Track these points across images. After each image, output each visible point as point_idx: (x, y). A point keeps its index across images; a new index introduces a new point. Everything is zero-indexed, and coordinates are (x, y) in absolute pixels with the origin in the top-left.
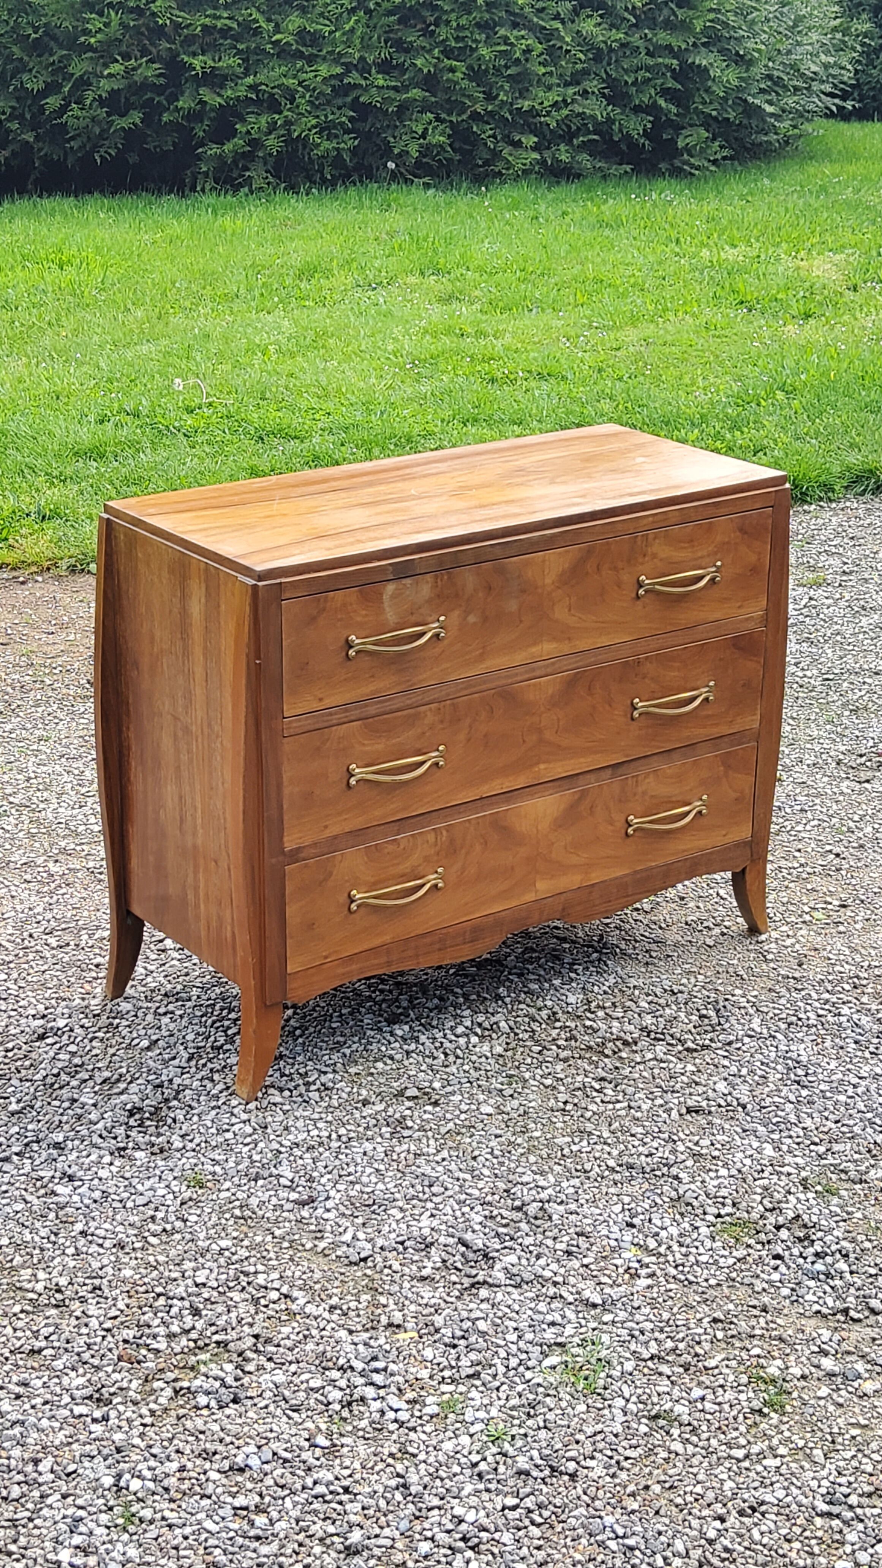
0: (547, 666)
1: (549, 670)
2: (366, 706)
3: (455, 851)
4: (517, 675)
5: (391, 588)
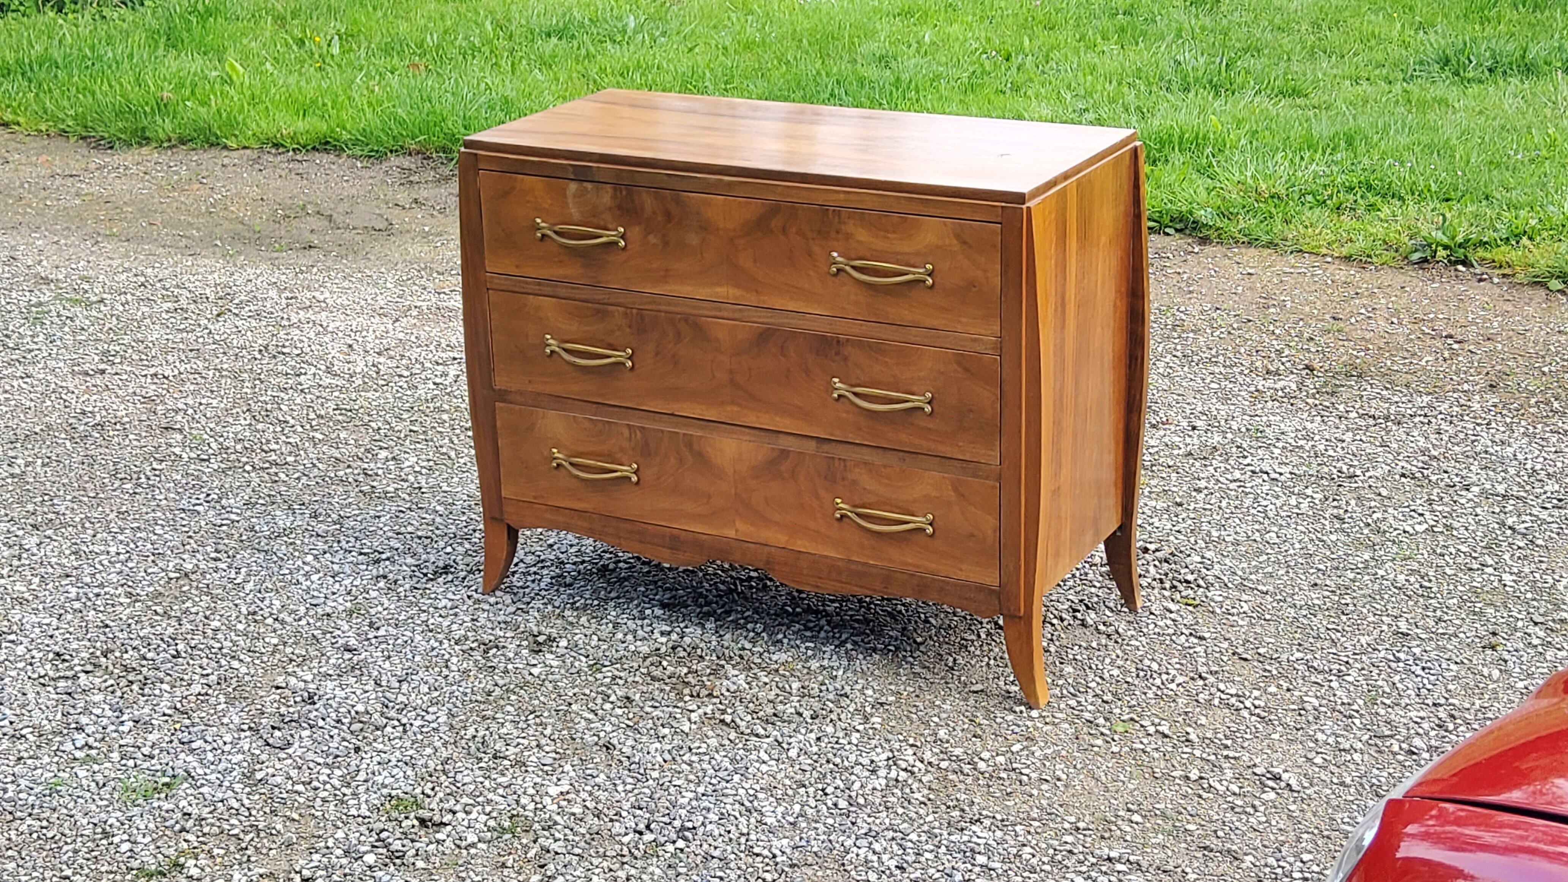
0: (734, 311)
1: (737, 315)
2: (556, 286)
3: (649, 455)
4: (703, 308)
5: (573, 186)
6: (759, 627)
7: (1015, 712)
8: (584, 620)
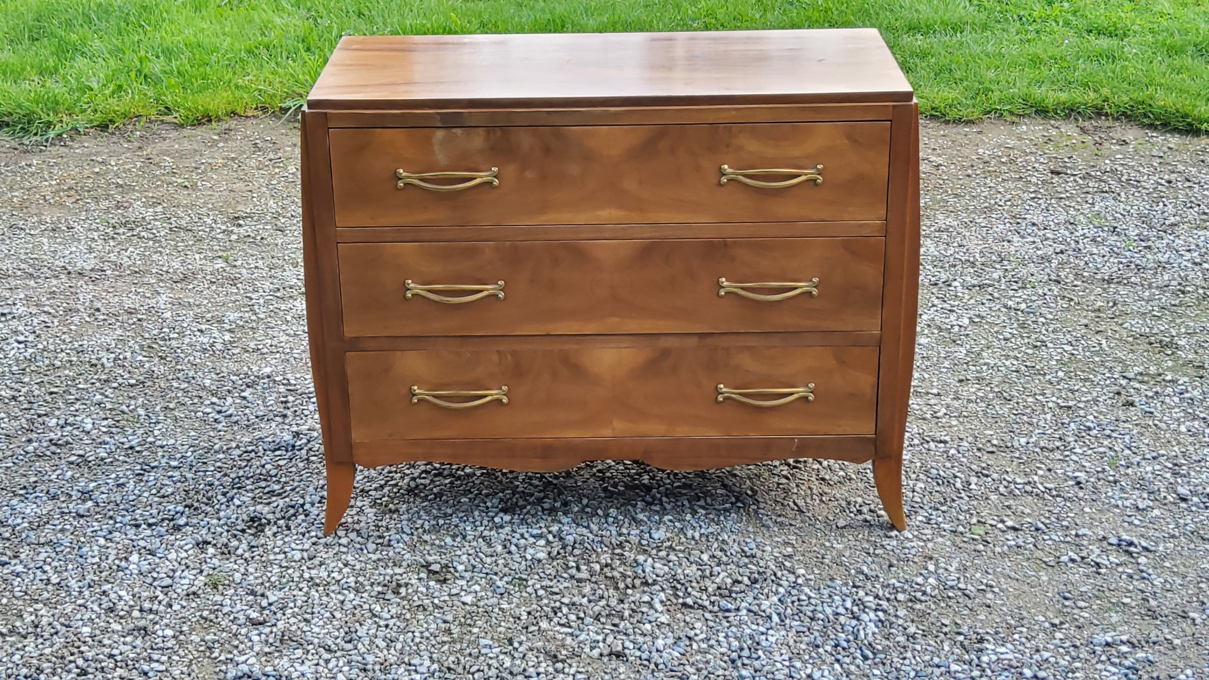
0: (617, 230)
1: (620, 235)
2: (419, 231)
3: (520, 375)
4: (583, 232)
5: (440, 134)
6: (613, 512)
7: (890, 537)
8: (448, 540)
